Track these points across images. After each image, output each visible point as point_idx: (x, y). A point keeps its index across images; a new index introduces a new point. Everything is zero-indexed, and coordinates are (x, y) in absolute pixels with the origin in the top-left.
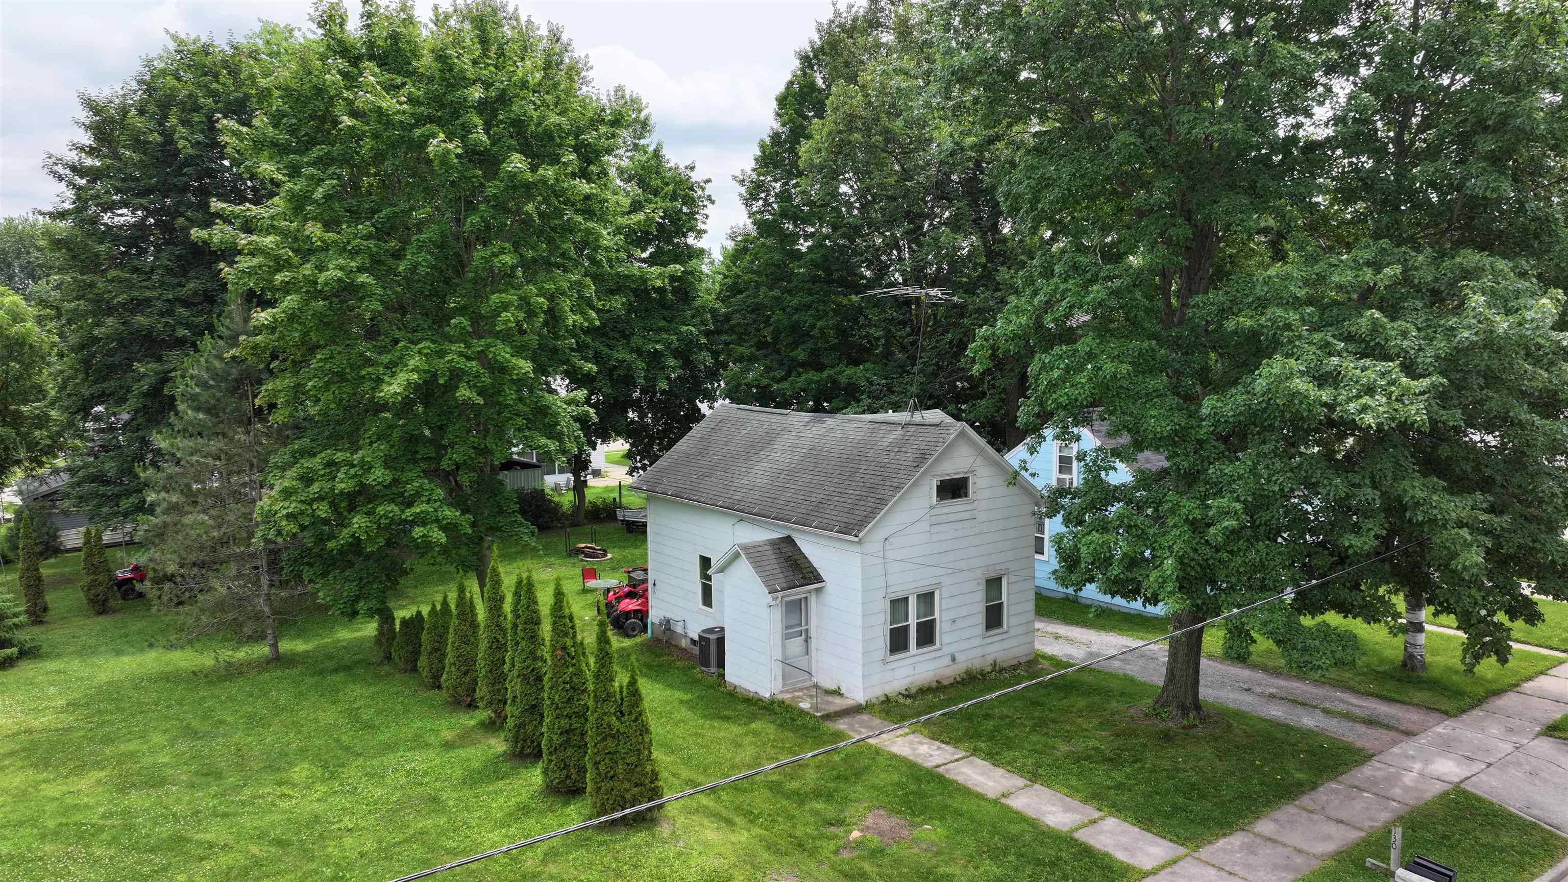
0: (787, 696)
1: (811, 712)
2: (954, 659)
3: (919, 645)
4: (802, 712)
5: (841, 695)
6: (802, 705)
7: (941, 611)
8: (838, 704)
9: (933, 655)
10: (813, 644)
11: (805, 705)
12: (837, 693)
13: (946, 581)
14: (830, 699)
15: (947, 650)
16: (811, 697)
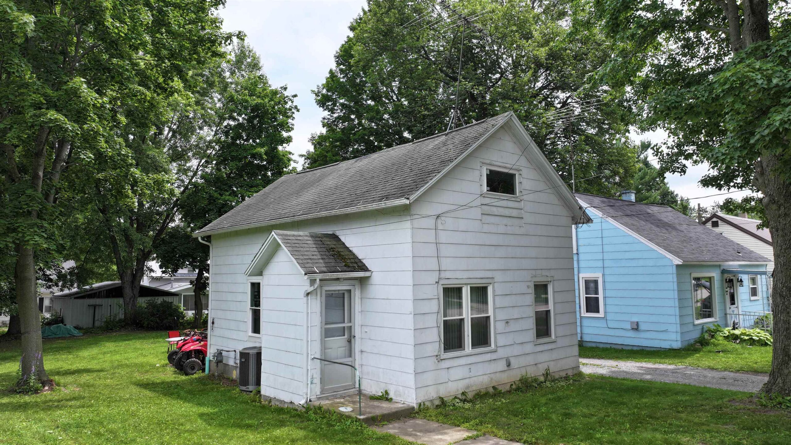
0: (325, 403)
1: (353, 415)
2: (509, 365)
3: (475, 344)
4: (342, 417)
5: (389, 400)
6: (342, 409)
7: (495, 309)
8: (385, 407)
9: (488, 357)
10: (358, 346)
11: (346, 409)
12: (385, 397)
13: (499, 276)
14: (376, 403)
15: (501, 353)
16: (354, 403)
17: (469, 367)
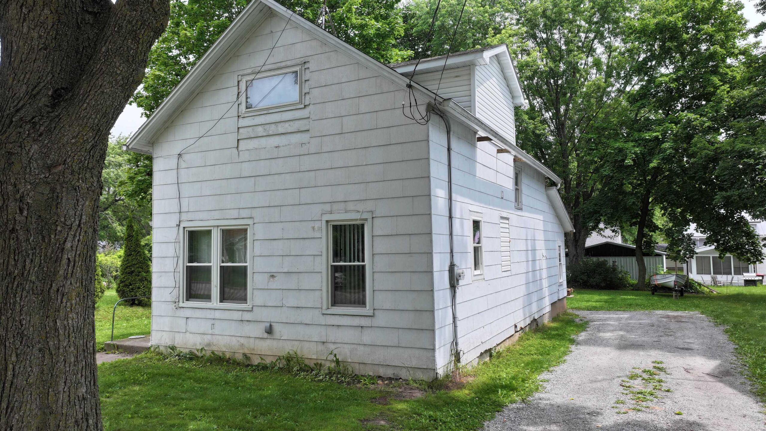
2: (270, 331)
3: (224, 297)
9: (240, 316)
15: (260, 315)
17: (213, 322)
